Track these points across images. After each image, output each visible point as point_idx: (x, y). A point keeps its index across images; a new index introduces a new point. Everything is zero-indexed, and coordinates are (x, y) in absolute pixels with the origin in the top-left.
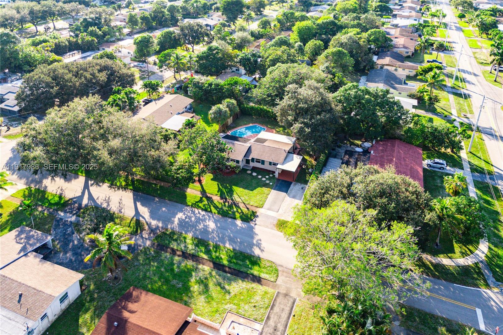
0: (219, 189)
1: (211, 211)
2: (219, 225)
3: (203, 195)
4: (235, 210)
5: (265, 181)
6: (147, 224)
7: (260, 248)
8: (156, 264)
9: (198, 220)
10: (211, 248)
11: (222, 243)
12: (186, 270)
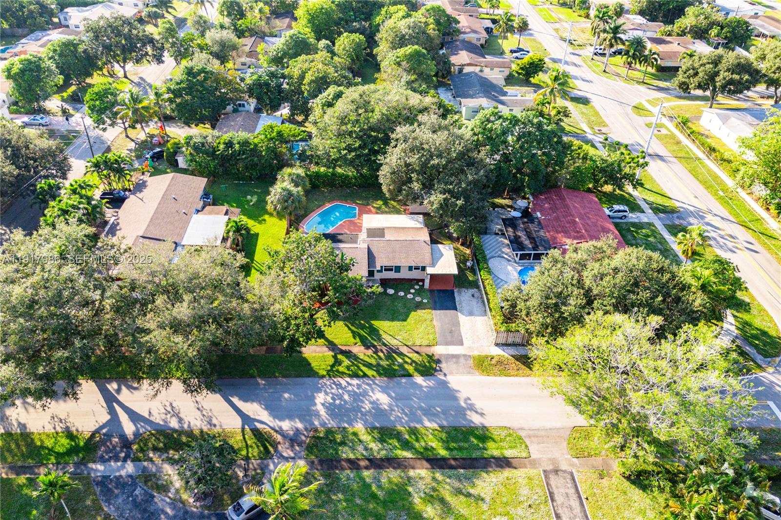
0: (353, 332)
1: (365, 375)
2: (393, 395)
3: (333, 350)
4: (400, 360)
5: (413, 299)
6: (276, 431)
7: (476, 412)
8: (340, 496)
9: (357, 397)
10: (407, 437)
11: (417, 423)
12: (395, 488)
